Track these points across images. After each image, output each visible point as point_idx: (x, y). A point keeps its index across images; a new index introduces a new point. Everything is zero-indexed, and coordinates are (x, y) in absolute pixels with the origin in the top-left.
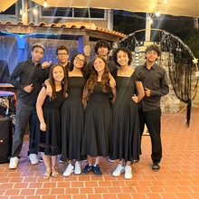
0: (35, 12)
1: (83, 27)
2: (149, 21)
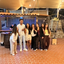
1: (36, 15)
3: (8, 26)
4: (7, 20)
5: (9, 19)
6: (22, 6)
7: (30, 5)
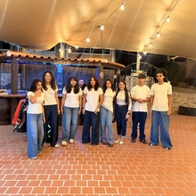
0: (69, 51)
2: (139, 57)
3: (24, 86)
4: (24, 71)
5: (28, 69)
7: (88, 40)
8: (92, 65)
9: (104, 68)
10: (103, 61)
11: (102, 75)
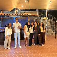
0: (17, 11)
1: (27, 14)
5: (3, 19)
6: (15, 7)
7: (22, 6)
8: (25, 16)
9: (30, 17)
10: (28, 14)
11: (29, 20)
